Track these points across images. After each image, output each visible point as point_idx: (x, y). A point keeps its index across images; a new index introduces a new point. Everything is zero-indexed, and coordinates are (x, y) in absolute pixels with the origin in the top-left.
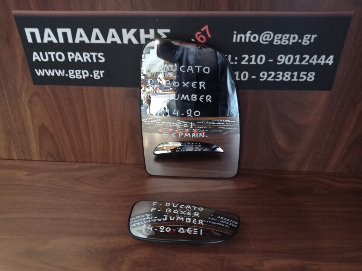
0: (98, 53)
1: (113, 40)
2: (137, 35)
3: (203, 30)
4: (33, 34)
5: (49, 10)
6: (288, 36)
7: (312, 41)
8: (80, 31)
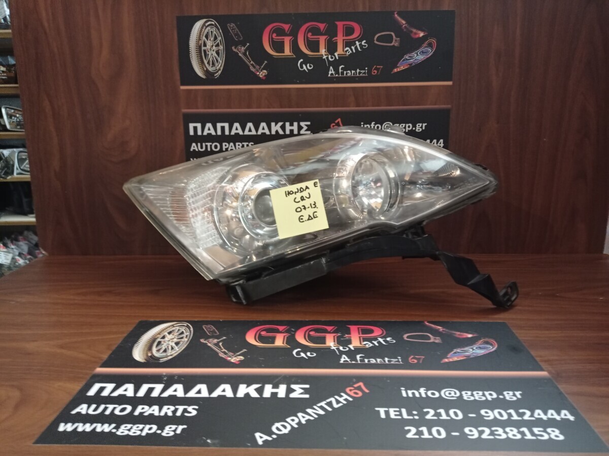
0: (249, 143)
1: (263, 131)
2: (283, 128)
3: (336, 122)
4: (195, 128)
5: (212, 108)
6: (404, 125)
7: (424, 128)
8: (236, 125)
